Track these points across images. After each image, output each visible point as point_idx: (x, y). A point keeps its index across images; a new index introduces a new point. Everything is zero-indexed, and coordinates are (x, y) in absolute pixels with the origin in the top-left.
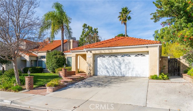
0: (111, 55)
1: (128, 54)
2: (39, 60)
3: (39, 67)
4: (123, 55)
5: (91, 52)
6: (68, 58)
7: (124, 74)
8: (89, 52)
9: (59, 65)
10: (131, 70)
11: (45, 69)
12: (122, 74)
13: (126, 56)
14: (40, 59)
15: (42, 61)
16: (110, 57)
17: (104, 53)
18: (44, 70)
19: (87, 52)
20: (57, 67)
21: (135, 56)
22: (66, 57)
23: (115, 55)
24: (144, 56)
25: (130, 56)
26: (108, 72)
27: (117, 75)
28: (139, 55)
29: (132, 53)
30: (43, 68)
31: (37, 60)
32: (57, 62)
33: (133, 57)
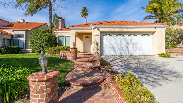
0: (118, 34)
1: (134, 34)
2: (14, 39)
3: (16, 47)
4: (131, 34)
5: (98, 30)
6: (59, 37)
7: (132, 53)
8: (96, 29)
9: (50, 44)
10: (138, 49)
11: (23, 48)
12: (130, 52)
13: (132, 36)
14: (16, 37)
15: (19, 40)
16: (117, 36)
17: (114, 31)
18: (21, 49)
19: (94, 29)
20: (47, 46)
21: (141, 36)
22: (57, 36)
23: (122, 34)
24: (149, 36)
25: (136, 36)
26: (115, 51)
27: (125, 54)
28: (144, 35)
29: (139, 33)
30: (21, 47)
31: (12, 39)
32: (48, 40)
33: (139, 36)
